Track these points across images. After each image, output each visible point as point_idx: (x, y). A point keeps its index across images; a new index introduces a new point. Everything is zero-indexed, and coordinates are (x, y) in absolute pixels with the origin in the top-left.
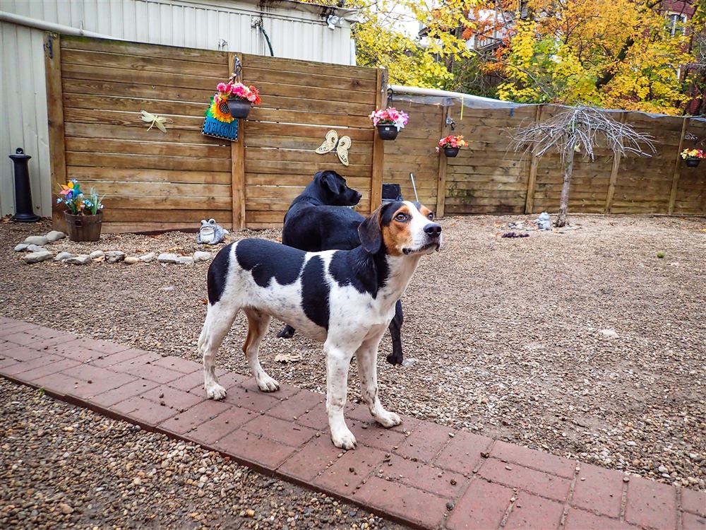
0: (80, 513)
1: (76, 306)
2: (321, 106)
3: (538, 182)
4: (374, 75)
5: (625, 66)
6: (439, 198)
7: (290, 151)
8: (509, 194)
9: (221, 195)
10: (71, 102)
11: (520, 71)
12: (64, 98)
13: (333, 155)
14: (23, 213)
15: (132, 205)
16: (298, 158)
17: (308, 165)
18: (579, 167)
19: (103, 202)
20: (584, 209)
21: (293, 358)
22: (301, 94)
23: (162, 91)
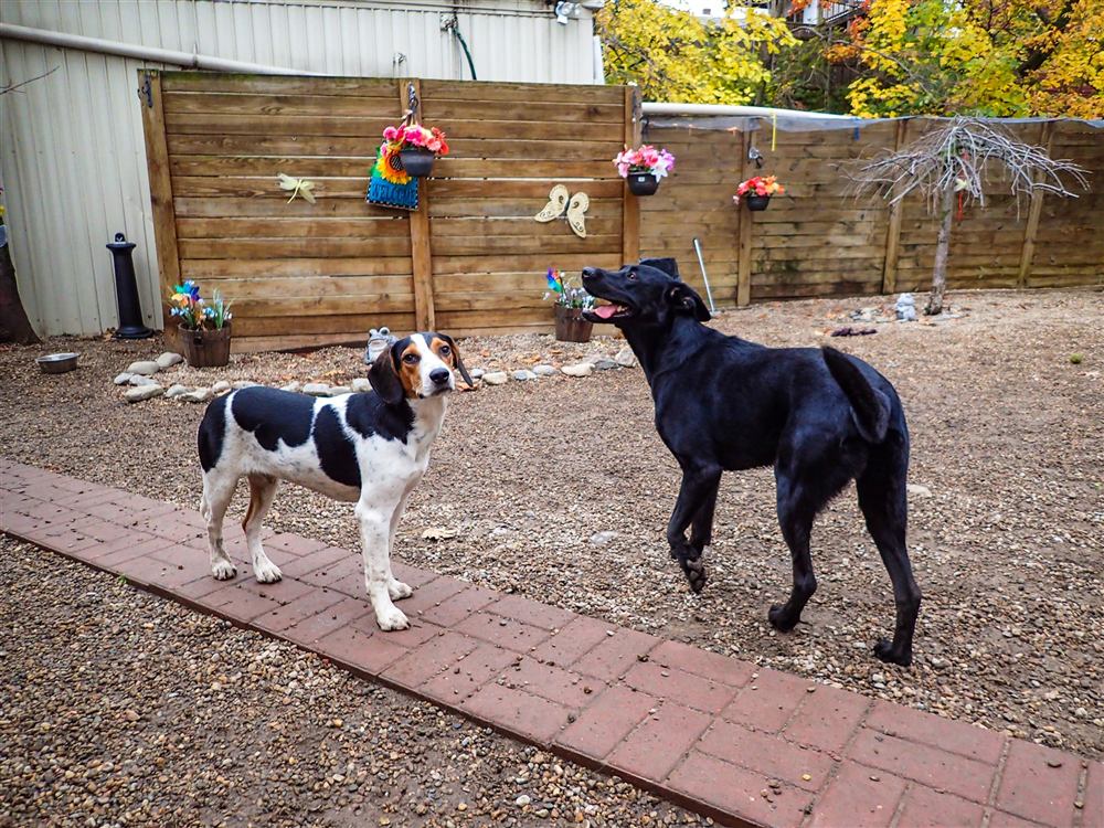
0: (147, 720)
1: (184, 464)
2: (541, 150)
3: (903, 242)
4: (621, 97)
5: (1066, 36)
6: (740, 274)
7: (496, 220)
8: (856, 265)
9: (398, 292)
10: (181, 169)
11: (886, 58)
12: (172, 164)
13: (562, 223)
14: (131, 325)
15: (275, 311)
16: (508, 231)
17: (524, 239)
18: (972, 214)
19: (234, 308)
20: (981, 283)
21: (446, 533)
22: (510, 133)
23: (306, 142)
